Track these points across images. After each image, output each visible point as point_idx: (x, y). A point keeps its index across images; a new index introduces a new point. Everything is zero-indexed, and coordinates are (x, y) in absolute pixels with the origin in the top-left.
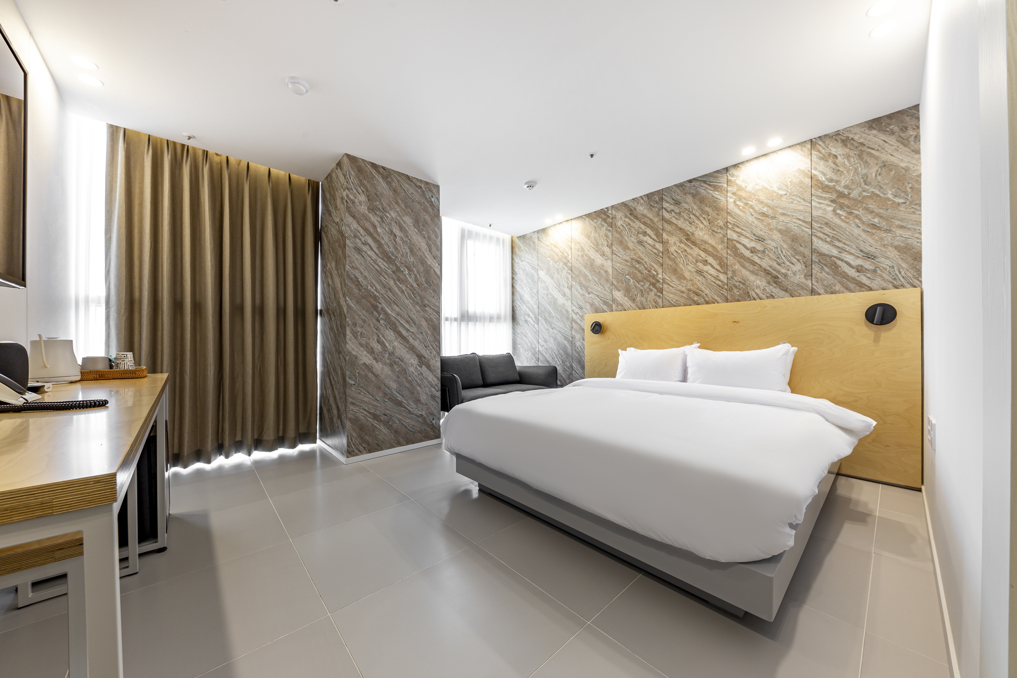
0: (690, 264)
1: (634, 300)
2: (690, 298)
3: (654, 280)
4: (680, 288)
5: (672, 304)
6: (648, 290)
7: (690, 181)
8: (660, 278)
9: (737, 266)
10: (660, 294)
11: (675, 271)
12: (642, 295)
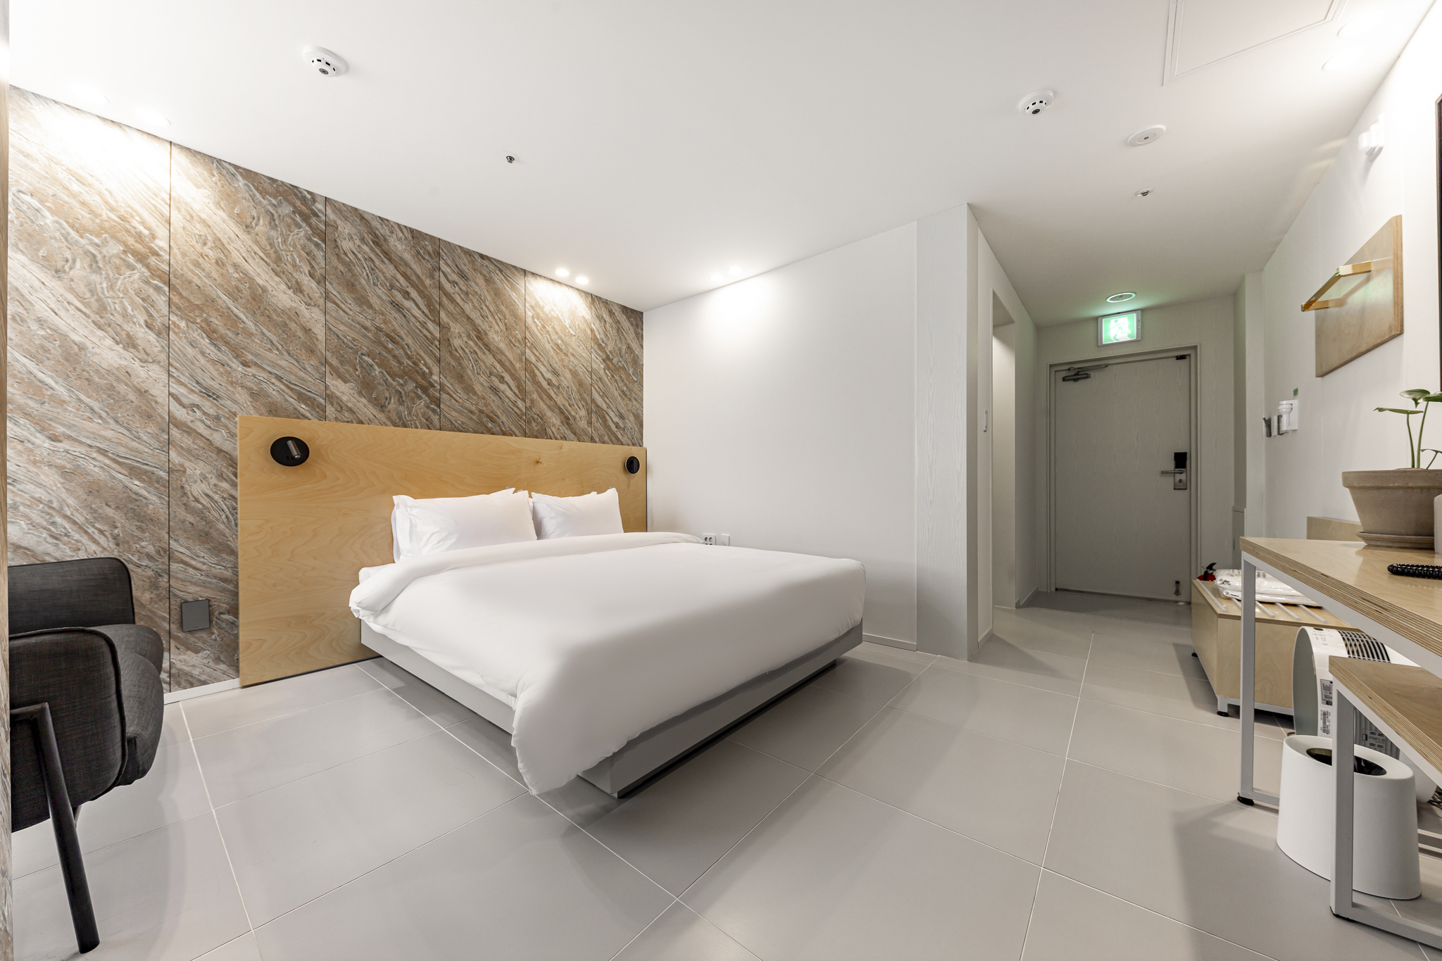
0: (482, 375)
1: (382, 408)
2: (482, 423)
3: (423, 382)
4: (468, 404)
5: (455, 426)
6: (412, 395)
7: (482, 256)
8: (435, 381)
9: (535, 396)
10: (435, 408)
11: (460, 377)
12: (401, 402)
